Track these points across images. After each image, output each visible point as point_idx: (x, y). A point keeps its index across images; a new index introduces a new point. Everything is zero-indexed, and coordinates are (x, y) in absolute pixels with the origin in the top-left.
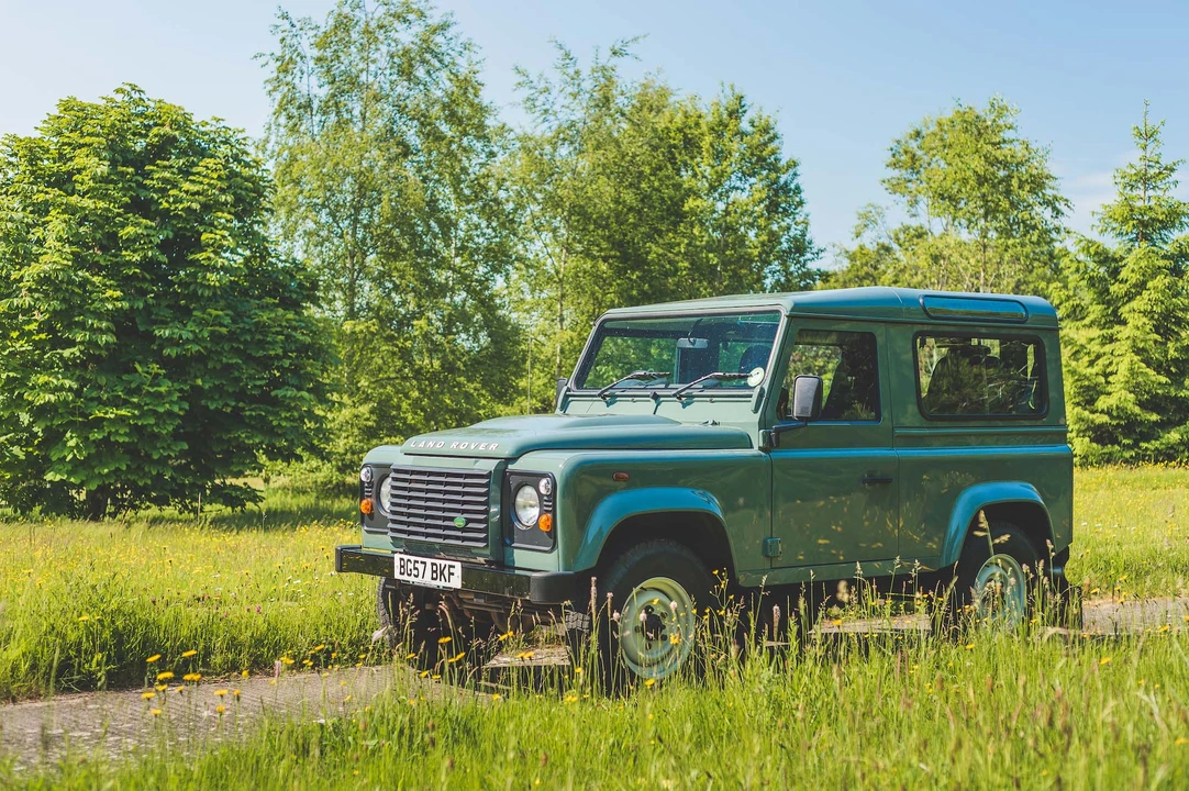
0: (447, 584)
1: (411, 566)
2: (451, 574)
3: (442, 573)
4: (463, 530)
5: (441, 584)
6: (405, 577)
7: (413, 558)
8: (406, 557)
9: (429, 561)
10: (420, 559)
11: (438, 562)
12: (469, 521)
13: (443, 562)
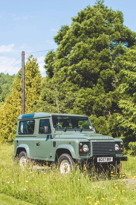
0: (110, 161)
1: (102, 159)
2: (111, 159)
3: (109, 159)
4: (112, 151)
5: (109, 161)
6: (100, 162)
7: (102, 158)
8: (100, 158)
9: (106, 158)
10: (104, 158)
11: (108, 158)
12: (112, 150)
13: (109, 158)
